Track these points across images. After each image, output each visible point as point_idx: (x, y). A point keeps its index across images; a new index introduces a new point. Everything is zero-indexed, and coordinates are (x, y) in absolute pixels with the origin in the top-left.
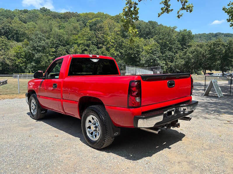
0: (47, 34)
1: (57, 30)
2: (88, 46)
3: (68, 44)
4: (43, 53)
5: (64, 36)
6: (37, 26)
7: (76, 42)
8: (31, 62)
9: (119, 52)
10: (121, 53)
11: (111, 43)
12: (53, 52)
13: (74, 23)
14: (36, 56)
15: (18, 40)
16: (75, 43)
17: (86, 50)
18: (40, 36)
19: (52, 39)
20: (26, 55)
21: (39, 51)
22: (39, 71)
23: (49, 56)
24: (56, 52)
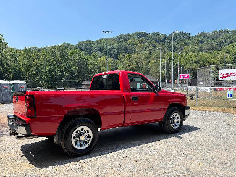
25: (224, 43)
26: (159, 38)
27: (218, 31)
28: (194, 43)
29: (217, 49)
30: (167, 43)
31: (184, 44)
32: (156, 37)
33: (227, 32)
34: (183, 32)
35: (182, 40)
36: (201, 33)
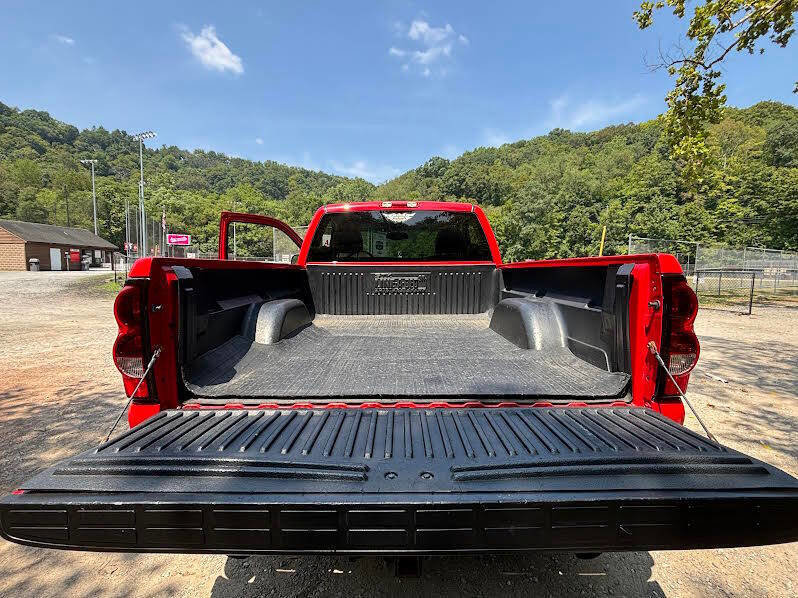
0: (551, 185)
1: (574, 171)
2: (648, 199)
3: (599, 201)
4: (539, 223)
5: (588, 183)
6: (534, 171)
7: (618, 193)
8: (514, 243)
9: (752, 206)
10: (759, 209)
11: (723, 185)
12: (559, 221)
13: (618, 149)
14: (525, 230)
15: (497, 203)
16: (616, 197)
17: (641, 210)
18: (534, 190)
19: (561, 192)
20: (506, 230)
21: (531, 220)
22: (527, 260)
23: (551, 230)
24: (566, 219)
25: (220, 180)
26: (51, 132)
27: (206, 152)
28: (157, 166)
29: (207, 188)
30: (81, 151)
31: (132, 163)
32: (41, 125)
33: (222, 158)
34: (125, 133)
35: (126, 153)
36: (171, 148)
